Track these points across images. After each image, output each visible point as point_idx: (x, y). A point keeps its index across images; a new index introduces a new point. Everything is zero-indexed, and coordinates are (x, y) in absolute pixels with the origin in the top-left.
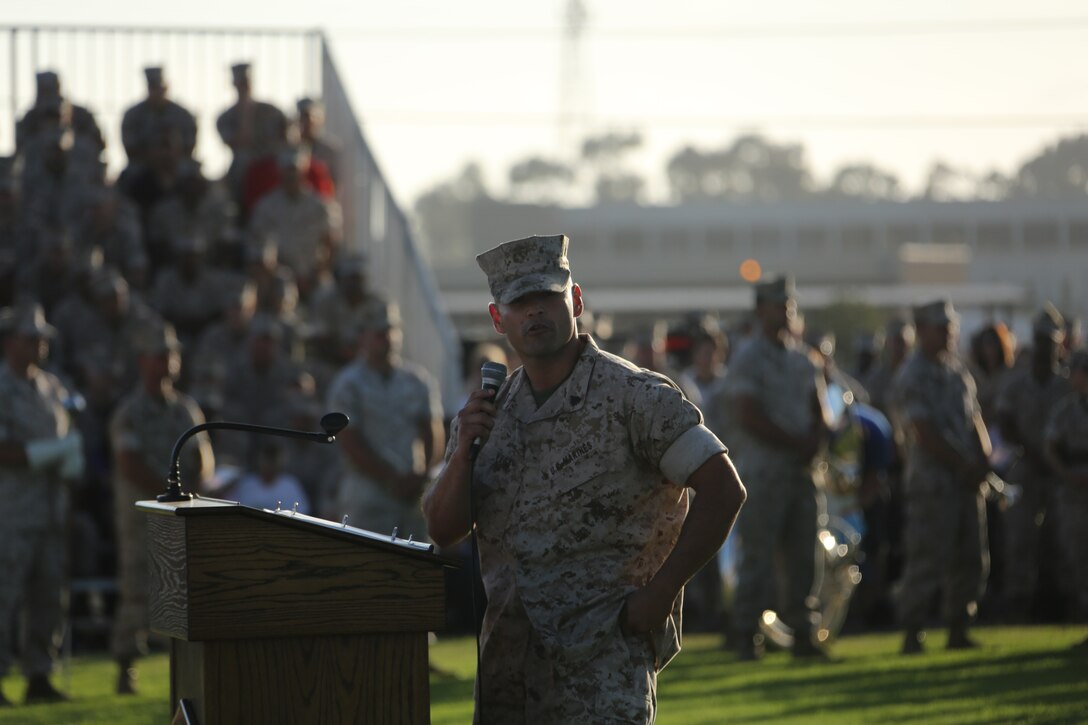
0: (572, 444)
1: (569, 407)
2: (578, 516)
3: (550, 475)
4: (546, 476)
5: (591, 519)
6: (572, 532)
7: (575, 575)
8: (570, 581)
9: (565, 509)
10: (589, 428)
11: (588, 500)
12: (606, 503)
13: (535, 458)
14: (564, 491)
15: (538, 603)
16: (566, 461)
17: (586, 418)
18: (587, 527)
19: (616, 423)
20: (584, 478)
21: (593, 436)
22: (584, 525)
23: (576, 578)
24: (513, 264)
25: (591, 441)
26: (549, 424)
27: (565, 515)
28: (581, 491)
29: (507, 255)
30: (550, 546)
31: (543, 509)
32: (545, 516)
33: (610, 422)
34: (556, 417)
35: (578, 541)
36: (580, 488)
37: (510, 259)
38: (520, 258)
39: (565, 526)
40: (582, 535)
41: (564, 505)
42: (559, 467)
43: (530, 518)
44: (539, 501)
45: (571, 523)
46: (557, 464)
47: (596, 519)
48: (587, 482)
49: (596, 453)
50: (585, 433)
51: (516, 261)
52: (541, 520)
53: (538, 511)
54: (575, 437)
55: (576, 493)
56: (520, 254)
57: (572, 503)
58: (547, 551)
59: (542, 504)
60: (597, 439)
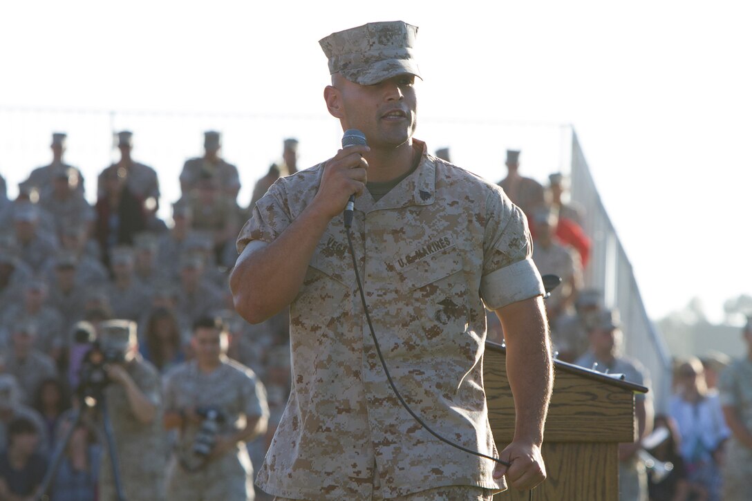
0: (426, 238)
1: (418, 199)
2: (431, 314)
3: (397, 266)
4: (391, 268)
5: (444, 317)
6: (424, 329)
7: (423, 373)
8: (418, 378)
9: (418, 304)
10: (446, 224)
11: (442, 298)
12: (458, 302)
13: (376, 248)
14: (418, 286)
15: (384, 399)
16: (420, 255)
17: (442, 214)
18: (440, 325)
19: (477, 225)
20: (442, 274)
21: (451, 232)
22: (436, 323)
23: (424, 376)
24: (377, 46)
25: (449, 236)
26: (396, 214)
27: (418, 310)
28: (438, 287)
29: (372, 35)
30: (400, 342)
31: (390, 302)
32: (393, 309)
33: (470, 221)
34: (404, 208)
35: (429, 339)
36: (434, 284)
37: (375, 39)
38: (384, 40)
39: (417, 322)
40: (434, 332)
41: (417, 300)
42: (410, 260)
43: (376, 310)
44: (385, 294)
45: (423, 320)
46: (408, 257)
47: (449, 318)
48: (444, 279)
49: (454, 249)
50: (442, 228)
51: (381, 42)
52: (387, 313)
53: (384, 303)
54: (428, 232)
55: (431, 289)
56: (386, 37)
57: (427, 299)
58: (397, 346)
59: (389, 297)
60: (455, 236)
